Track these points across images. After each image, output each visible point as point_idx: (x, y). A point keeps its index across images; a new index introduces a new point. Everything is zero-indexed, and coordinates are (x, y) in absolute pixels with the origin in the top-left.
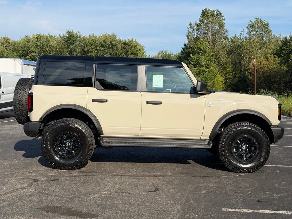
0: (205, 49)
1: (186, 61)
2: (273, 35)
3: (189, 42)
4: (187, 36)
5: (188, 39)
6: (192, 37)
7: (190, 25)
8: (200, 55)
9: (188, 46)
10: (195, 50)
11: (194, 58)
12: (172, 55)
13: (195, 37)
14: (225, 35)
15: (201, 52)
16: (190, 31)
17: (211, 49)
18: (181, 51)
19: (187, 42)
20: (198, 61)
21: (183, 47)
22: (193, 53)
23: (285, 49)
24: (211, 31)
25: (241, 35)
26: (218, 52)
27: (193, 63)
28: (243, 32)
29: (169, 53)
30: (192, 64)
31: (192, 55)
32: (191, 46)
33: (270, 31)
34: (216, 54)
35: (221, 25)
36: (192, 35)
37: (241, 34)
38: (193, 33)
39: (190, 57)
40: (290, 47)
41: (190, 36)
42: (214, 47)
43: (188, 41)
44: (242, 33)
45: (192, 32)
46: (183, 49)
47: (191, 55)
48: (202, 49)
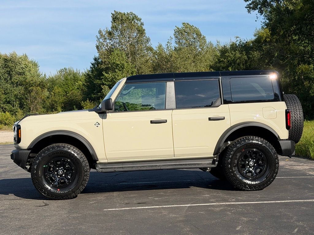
0: (123, 65)
1: (98, 80)
2: (208, 43)
3: (101, 55)
4: (97, 47)
5: (99, 51)
6: (104, 48)
7: (100, 32)
8: (116, 72)
9: (100, 60)
10: (110, 65)
11: (108, 76)
12: (79, 73)
13: (108, 49)
14: (148, 45)
15: (117, 69)
16: (101, 40)
17: (130, 64)
18: (91, 68)
19: (97, 55)
20: (114, 81)
21: (93, 62)
22: (107, 70)
23: (223, 61)
24: (128, 40)
25: (169, 45)
26: (140, 67)
27: (107, 83)
28: (170, 40)
29: (75, 71)
30: (107, 85)
31: (106, 73)
32: (103, 61)
33: (204, 37)
34: (138, 70)
35: (141, 32)
36: (104, 46)
37: (168, 42)
38: (105, 43)
39: (103, 75)
40: (229, 58)
41: (101, 47)
42: (134, 60)
43: (99, 54)
44: (170, 42)
45: (104, 41)
46: (92, 64)
47: (104, 73)
48: (119, 64)
